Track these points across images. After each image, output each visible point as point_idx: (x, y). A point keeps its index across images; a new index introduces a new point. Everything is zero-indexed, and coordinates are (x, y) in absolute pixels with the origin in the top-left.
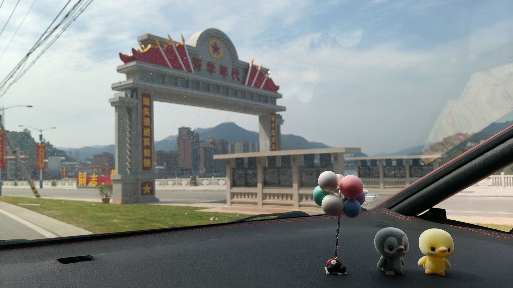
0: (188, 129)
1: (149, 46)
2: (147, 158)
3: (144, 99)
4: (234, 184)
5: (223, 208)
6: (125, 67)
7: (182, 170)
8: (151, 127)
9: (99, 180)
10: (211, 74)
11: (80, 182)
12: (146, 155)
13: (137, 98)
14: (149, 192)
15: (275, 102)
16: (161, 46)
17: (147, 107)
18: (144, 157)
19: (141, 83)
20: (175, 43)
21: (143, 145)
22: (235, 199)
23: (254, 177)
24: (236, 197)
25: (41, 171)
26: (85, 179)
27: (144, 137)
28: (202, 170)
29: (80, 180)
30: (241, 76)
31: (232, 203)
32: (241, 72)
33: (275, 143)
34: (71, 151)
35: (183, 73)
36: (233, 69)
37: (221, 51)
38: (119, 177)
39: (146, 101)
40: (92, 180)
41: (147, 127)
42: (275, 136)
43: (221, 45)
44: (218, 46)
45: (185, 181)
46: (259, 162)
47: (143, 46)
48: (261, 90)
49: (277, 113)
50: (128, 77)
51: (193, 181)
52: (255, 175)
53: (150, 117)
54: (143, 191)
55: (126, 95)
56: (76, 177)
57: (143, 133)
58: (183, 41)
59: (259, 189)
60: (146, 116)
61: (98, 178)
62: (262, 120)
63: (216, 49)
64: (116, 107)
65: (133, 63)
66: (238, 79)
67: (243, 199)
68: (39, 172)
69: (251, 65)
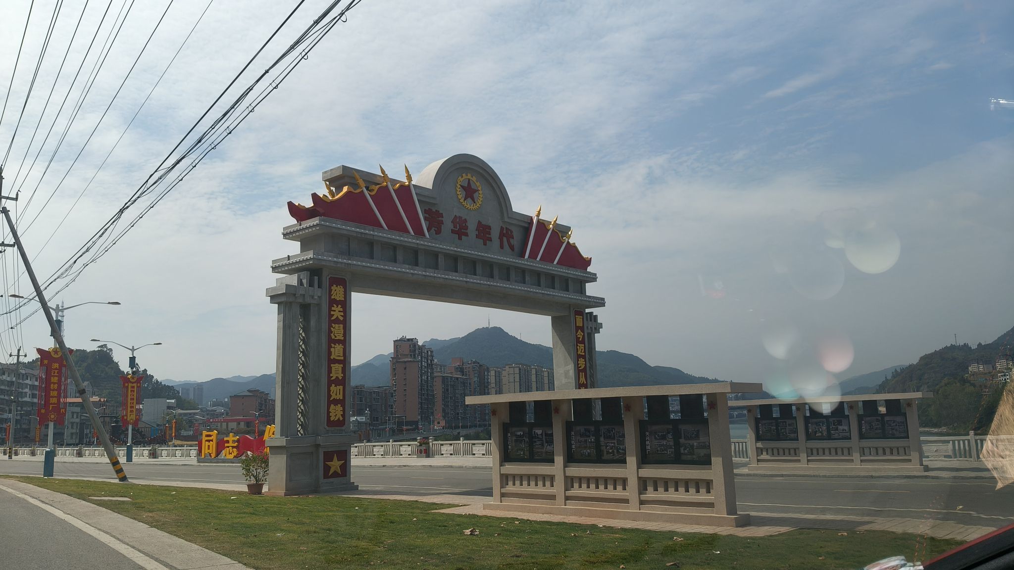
0: (412, 342)
1: (345, 189)
2: (336, 402)
3: (334, 287)
4: (506, 457)
5: (486, 507)
6: (299, 228)
7: (400, 424)
8: (345, 342)
9: (242, 446)
10: (460, 238)
11: (205, 450)
12: (333, 397)
13: (319, 287)
14: (339, 471)
15: (582, 291)
16: (367, 188)
17: (338, 303)
18: (331, 402)
19: (330, 258)
20: (394, 182)
21: (329, 377)
22: (510, 488)
23: (547, 442)
24: (510, 483)
25: (130, 428)
26: (213, 445)
27: (331, 361)
28: (439, 423)
29: (205, 445)
30: (516, 241)
31: (503, 495)
32: (517, 235)
33: (584, 370)
34: (187, 386)
35: (409, 239)
36: (502, 228)
37: (480, 197)
38: (282, 442)
39: (338, 293)
40: (228, 447)
41: (339, 342)
42: (584, 357)
43: (478, 184)
44: (473, 187)
45: (406, 448)
46: (557, 410)
47: (333, 189)
48: (554, 267)
49: (587, 311)
50: (304, 248)
51: (423, 448)
52: (550, 439)
53: (345, 322)
54: (327, 468)
55: (300, 282)
56: (196, 438)
57: (330, 353)
58: (409, 177)
59: (557, 467)
60: (337, 321)
61: (238, 441)
62: (557, 323)
63: (470, 192)
64: (279, 304)
65: (315, 221)
66: (512, 248)
67: (526, 489)
68: (127, 430)
69: (535, 221)
